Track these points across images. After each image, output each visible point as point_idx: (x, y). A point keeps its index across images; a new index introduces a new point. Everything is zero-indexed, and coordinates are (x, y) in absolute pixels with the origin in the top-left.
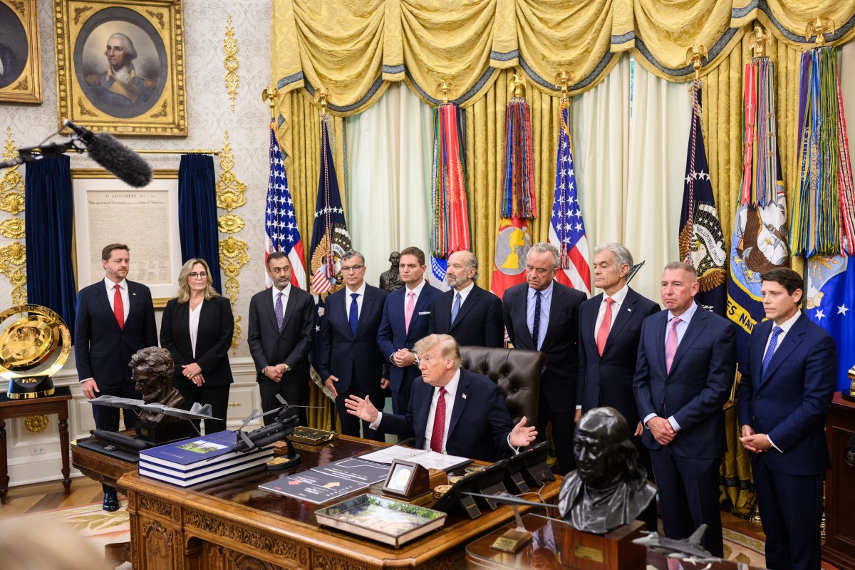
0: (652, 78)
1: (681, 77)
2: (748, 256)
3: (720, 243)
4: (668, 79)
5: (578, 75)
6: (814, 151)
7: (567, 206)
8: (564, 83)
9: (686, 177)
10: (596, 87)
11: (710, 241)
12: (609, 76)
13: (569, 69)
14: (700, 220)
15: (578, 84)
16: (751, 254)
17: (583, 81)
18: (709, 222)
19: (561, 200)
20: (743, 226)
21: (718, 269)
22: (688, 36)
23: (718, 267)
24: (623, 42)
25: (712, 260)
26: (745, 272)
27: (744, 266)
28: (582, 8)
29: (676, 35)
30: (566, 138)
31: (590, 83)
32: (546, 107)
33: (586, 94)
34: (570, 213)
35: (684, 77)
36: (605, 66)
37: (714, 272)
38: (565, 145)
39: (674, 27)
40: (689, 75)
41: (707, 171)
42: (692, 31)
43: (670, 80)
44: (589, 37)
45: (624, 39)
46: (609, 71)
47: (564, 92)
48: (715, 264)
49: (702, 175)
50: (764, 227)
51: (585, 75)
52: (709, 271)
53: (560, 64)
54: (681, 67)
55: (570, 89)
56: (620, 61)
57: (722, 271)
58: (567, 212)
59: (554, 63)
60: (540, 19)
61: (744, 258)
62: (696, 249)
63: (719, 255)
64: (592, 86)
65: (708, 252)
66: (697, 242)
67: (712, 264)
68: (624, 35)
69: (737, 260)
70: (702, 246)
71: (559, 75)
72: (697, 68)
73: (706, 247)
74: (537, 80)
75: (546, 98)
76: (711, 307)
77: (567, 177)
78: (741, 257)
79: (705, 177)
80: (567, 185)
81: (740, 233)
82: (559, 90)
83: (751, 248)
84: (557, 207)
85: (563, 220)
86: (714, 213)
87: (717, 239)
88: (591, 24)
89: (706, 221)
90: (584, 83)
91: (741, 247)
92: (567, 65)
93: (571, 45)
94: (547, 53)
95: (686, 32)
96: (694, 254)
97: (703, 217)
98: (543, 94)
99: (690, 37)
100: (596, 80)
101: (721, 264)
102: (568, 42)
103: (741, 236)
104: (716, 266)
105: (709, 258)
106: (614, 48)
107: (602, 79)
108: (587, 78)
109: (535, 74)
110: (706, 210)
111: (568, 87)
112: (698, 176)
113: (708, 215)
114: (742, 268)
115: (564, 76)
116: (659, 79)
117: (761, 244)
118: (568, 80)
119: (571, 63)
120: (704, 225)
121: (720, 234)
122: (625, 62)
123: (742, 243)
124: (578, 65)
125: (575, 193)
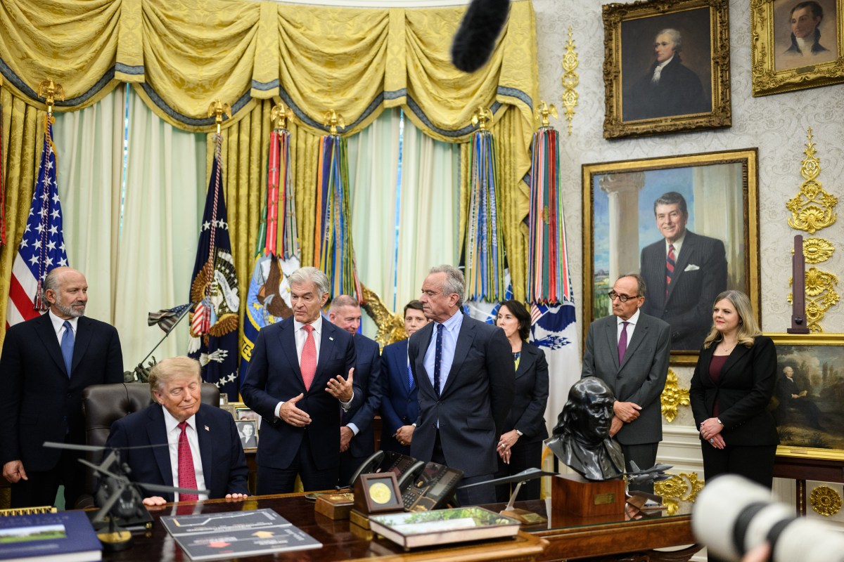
0: (155, 119)
1: (192, 127)
2: (270, 302)
3: (235, 290)
4: (175, 125)
5: (71, 90)
6: (338, 217)
7: (47, 237)
8: (51, 95)
9: (204, 222)
10: (82, 111)
11: (226, 287)
12: (99, 102)
13: (58, 81)
14: (219, 266)
15: (68, 100)
16: (273, 301)
17: (74, 99)
18: (225, 270)
19: (40, 228)
20: (266, 274)
21: (233, 315)
22: (202, 90)
23: (232, 312)
24: (132, 74)
25: (227, 306)
26: (266, 317)
27: (265, 312)
28: (81, 20)
29: (191, 86)
30: (53, 158)
31: (80, 103)
32: (19, 115)
33: (68, 115)
34: (51, 245)
35: (196, 127)
36: (98, 91)
37: (229, 318)
38: (50, 165)
39: (191, 77)
40: (201, 127)
41: (225, 221)
42: (207, 87)
43: (179, 127)
44: (88, 54)
45: (133, 71)
46: (100, 97)
47: (50, 104)
48: (230, 310)
49: (222, 224)
50: (284, 277)
51: (79, 94)
52: (225, 316)
53: (49, 72)
54: (199, 117)
55: (58, 103)
56: (114, 91)
57: (236, 316)
58: (48, 243)
59: (41, 67)
60: (24, 12)
61: (265, 304)
62: (216, 294)
63: (233, 302)
64: (78, 108)
65: (224, 298)
66: (217, 288)
67: (227, 310)
68: (133, 67)
69: (257, 306)
70: (219, 292)
71: (47, 83)
72: (219, 123)
73: (223, 293)
74: (15, 80)
75: (20, 105)
76: (226, 351)
77: (51, 201)
78: (262, 303)
79: (225, 226)
80: (50, 211)
81: (261, 280)
82: (43, 101)
83: (273, 296)
84: (31, 236)
85: (43, 252)
86: (232, 262)
87: (232, 285)
88: (90, 42)
89: (223, 268)
90: (74, 102)
91: (263, 294)
92: (57, 75)
93: (62, 55)
94: (31, 53)
95: (202, 86)
96: (214, 299)
97: (221, 265)
98: (16, 100)
99: (204, 92)
100: (85, 103)
101: (235, 310)
102: (60, 50)
103: (263, 284)
104: (230, 312)
105: (225, 304)
106: (119, 76)
107: (91, 104)
108: (79, 97)
109: (13, 73)
110: (223, 257)
111: (55, 101)
112: (218, 224)
113: (226, 264)
114: (263, 314)
115: (52, 86)
116: (162, 121)
117: (283, 292)
118: (56, 93)
119: (62, 75)
120: (221, 271)
121: (236, 281)
122: (119, 93)
123: (264, 291)
124: (68, 80)
125: (59, 222)
